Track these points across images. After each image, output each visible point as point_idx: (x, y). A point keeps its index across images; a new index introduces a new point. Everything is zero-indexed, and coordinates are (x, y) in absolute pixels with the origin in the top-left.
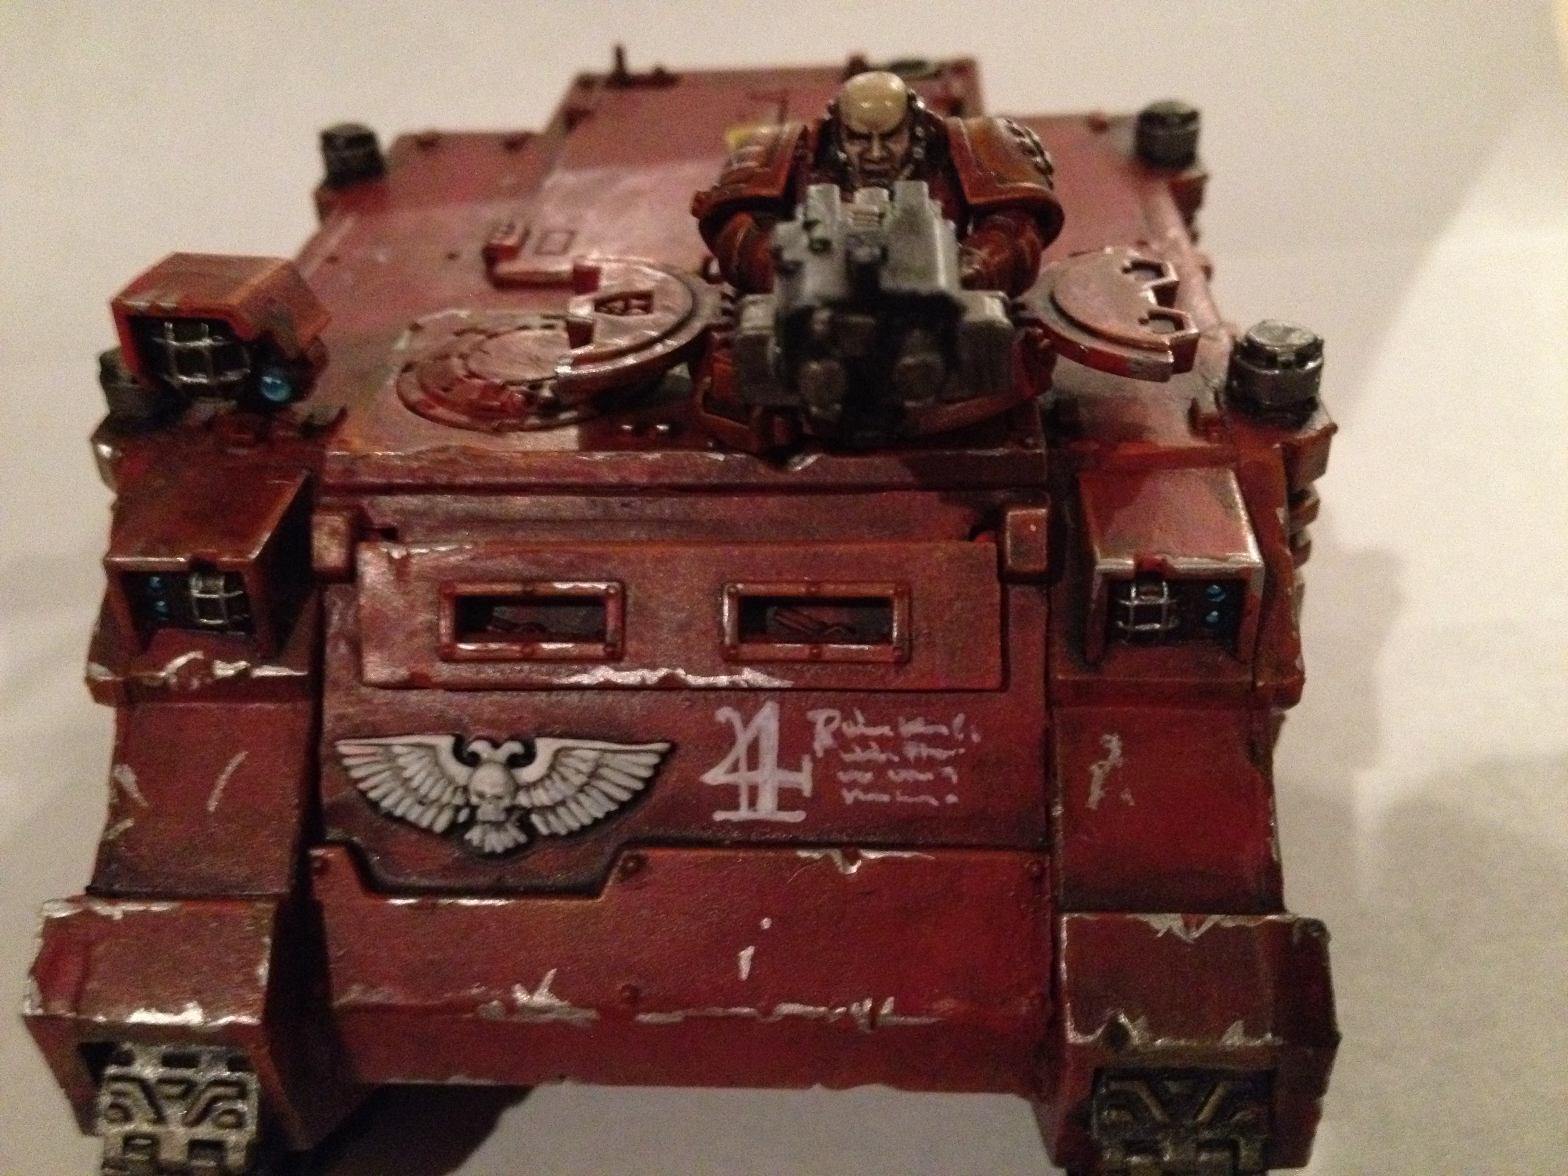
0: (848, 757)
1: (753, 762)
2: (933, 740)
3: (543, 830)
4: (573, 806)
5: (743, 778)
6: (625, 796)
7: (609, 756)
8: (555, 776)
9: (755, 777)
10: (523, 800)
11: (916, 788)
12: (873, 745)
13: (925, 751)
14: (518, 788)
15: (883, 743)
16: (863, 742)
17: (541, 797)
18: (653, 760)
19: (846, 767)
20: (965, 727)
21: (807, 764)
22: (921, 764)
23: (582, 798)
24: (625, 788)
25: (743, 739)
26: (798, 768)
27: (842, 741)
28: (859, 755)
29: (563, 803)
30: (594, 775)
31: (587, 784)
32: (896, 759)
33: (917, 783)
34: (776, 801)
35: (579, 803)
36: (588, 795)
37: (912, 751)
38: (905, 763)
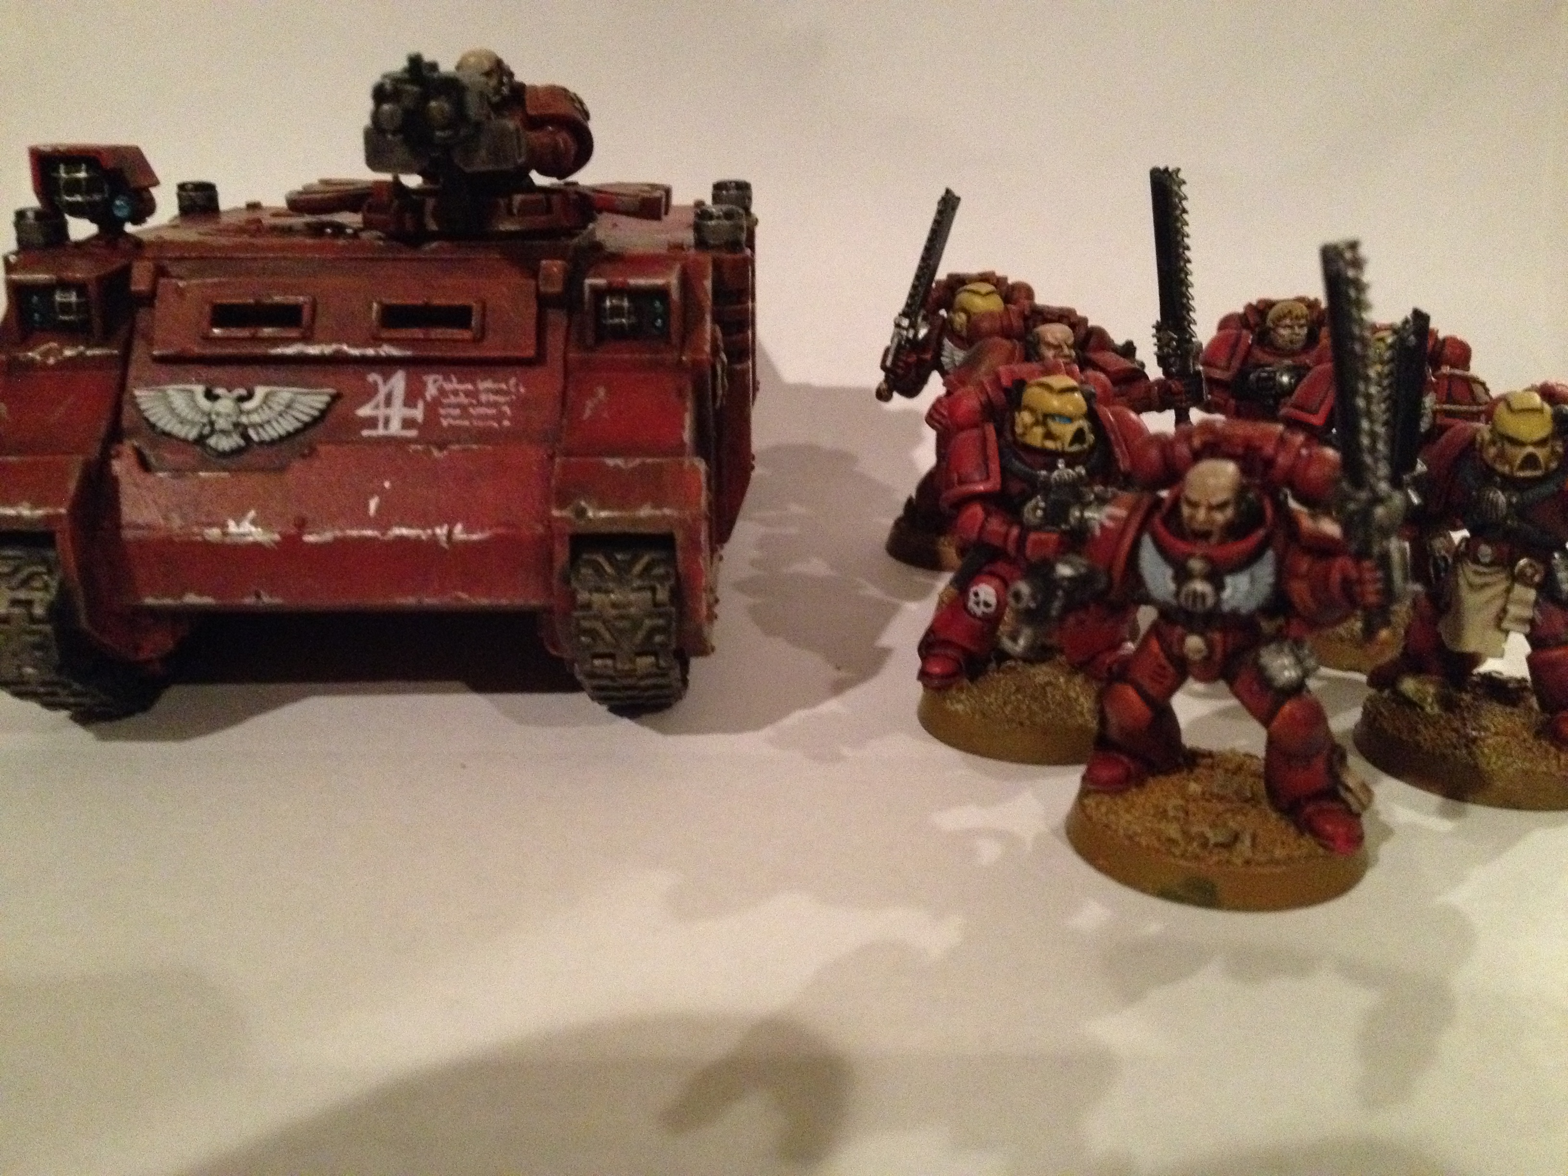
0: (445, 401)
1: (388, 401)
2: (497, 392)
3: (255, 437)
4: (275, 424)
5: (381, 413)
6: (306, 419)
7: (299, 396)
8: (265, 407)
9: (388, 411)
10: (244, 420)
11: (486, 417)
12: (462, 394)
13: (492, 398)
14: (241, 412)
15: (467, 394)
16: (456, 393)
17: (255, 418)
18: (326, 399)
19: (443, 406)
20: (517, 385)
21: (421, 405)
22: (489, 405)
23: (280, 419)
24: (307, 414)
25: (383, 390)
26: (415, 406)
27: (442, 392)
28: (453, 399)
29: (269, 422)
30: (289, 406)
31: (285, 411)
32: (474, 402)
33: (486, 415)
34: (400, 424)
35: (278, 422)
36: (284, 418)
37: (483, 398)
38: (480, 404)
